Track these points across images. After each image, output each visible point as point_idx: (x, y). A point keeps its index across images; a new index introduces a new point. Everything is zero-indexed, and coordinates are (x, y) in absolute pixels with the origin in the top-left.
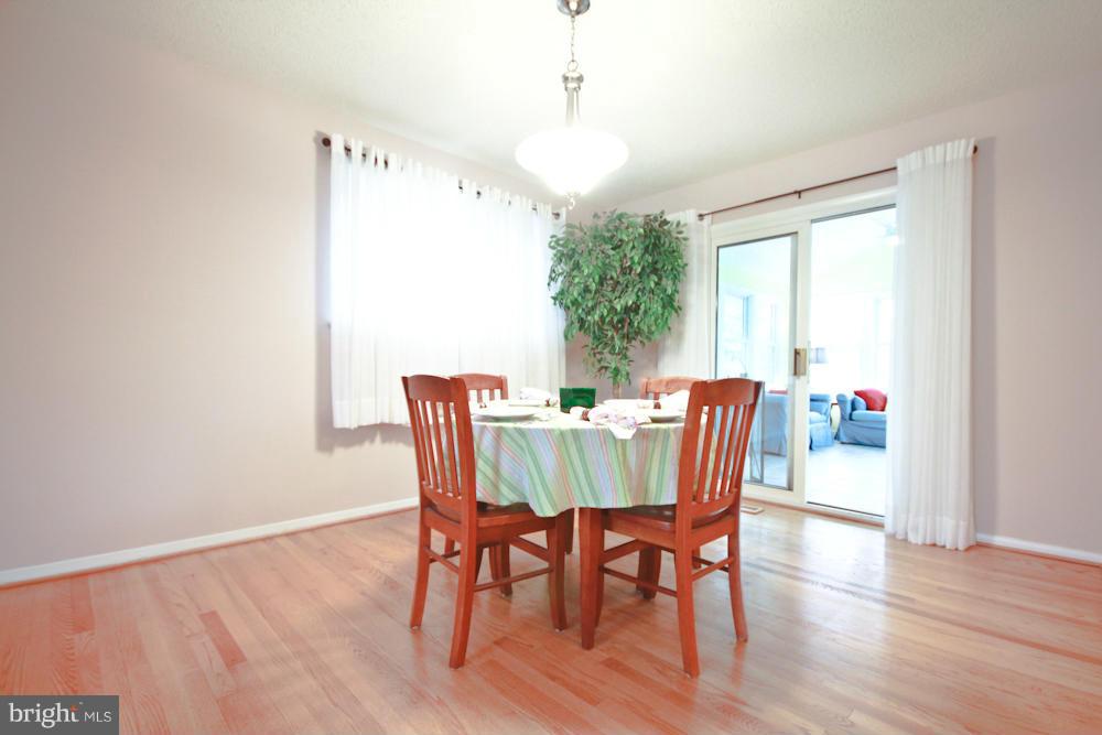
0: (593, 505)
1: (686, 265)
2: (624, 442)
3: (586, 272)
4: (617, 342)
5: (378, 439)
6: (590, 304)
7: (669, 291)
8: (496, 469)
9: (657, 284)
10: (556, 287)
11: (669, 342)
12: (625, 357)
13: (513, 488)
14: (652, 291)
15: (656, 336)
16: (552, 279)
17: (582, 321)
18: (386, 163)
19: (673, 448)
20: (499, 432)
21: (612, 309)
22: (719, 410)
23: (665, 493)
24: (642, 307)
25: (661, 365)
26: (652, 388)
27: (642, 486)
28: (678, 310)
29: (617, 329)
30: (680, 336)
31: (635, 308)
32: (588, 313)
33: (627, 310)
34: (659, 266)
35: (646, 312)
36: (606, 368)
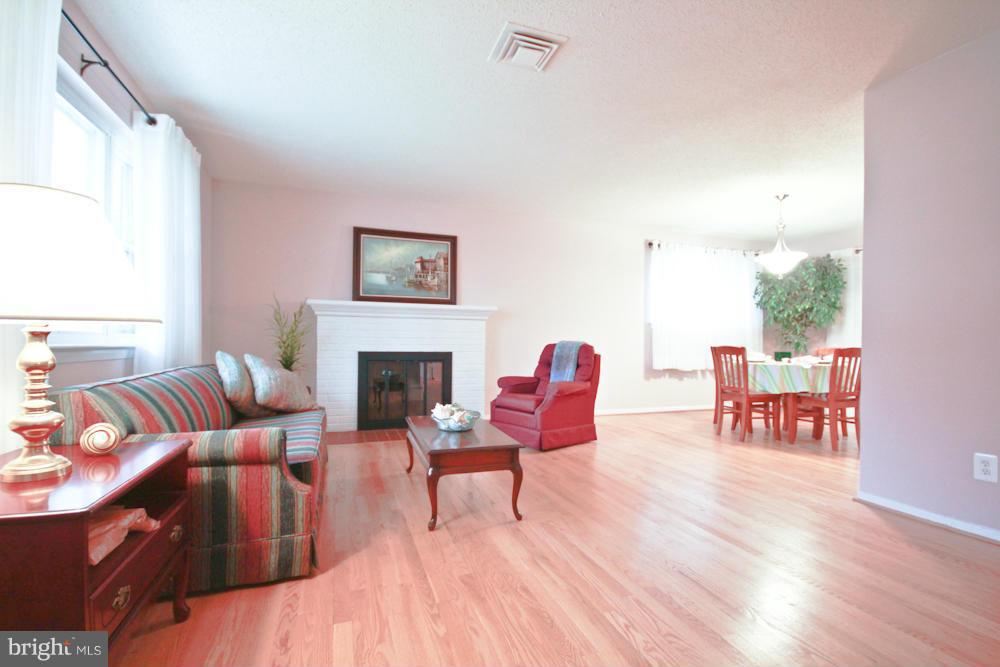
0: (794, 391)
1: (845, 283)
2: (807, 370)
3: (780, 292)
4: (799, 330)
5: (667, 376)
6: (781, 308)
7: (833, 300)
8: (754, 379)
9: (824, 296)
10: (758, 298)
11: (834, 327)
12: (803, 336)
13: (761, 386)
14: (822, 301)
15: (824, 325)
16: (756, 294)
17: (775, 319)
18: (659, 245)
19: (828, 372)
20: (755, 367)
21: (797, 311)
22: (847, 359)
23: (824, 388)
24: (815, 309)
25: (828, 340)
26: (820, 352)
27: (814, 385)
28: (840, 309)
29: (797, 320)
30: (842, 324)
31: (811, 309)
32: (780, 312)
33: (805, 310)
34: (826, 286)
35: (817, 311)
36: (790, 342)
